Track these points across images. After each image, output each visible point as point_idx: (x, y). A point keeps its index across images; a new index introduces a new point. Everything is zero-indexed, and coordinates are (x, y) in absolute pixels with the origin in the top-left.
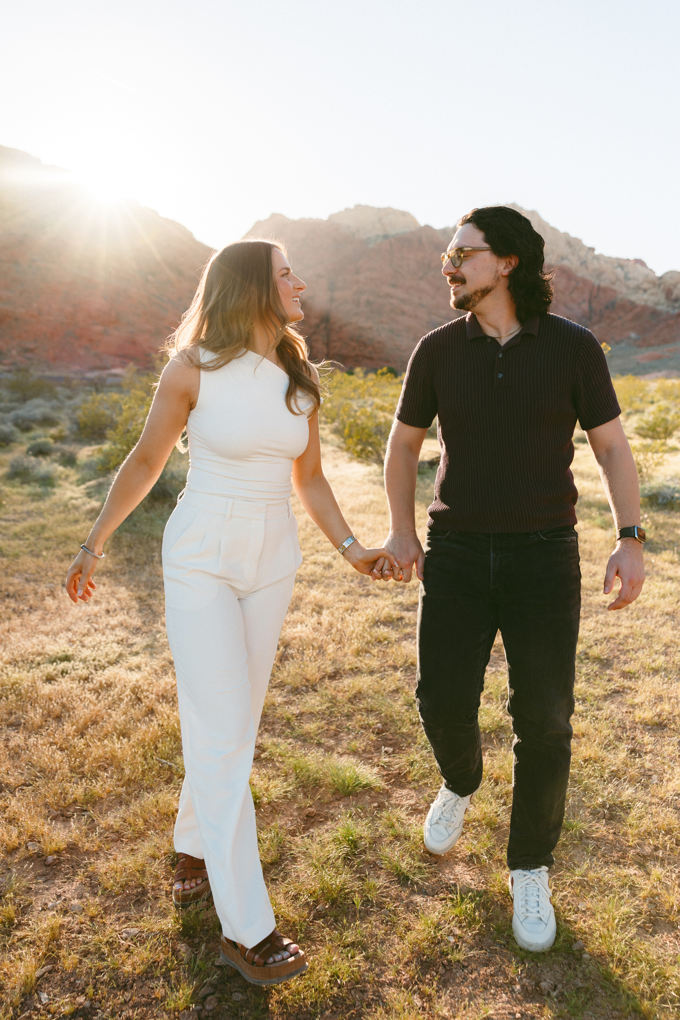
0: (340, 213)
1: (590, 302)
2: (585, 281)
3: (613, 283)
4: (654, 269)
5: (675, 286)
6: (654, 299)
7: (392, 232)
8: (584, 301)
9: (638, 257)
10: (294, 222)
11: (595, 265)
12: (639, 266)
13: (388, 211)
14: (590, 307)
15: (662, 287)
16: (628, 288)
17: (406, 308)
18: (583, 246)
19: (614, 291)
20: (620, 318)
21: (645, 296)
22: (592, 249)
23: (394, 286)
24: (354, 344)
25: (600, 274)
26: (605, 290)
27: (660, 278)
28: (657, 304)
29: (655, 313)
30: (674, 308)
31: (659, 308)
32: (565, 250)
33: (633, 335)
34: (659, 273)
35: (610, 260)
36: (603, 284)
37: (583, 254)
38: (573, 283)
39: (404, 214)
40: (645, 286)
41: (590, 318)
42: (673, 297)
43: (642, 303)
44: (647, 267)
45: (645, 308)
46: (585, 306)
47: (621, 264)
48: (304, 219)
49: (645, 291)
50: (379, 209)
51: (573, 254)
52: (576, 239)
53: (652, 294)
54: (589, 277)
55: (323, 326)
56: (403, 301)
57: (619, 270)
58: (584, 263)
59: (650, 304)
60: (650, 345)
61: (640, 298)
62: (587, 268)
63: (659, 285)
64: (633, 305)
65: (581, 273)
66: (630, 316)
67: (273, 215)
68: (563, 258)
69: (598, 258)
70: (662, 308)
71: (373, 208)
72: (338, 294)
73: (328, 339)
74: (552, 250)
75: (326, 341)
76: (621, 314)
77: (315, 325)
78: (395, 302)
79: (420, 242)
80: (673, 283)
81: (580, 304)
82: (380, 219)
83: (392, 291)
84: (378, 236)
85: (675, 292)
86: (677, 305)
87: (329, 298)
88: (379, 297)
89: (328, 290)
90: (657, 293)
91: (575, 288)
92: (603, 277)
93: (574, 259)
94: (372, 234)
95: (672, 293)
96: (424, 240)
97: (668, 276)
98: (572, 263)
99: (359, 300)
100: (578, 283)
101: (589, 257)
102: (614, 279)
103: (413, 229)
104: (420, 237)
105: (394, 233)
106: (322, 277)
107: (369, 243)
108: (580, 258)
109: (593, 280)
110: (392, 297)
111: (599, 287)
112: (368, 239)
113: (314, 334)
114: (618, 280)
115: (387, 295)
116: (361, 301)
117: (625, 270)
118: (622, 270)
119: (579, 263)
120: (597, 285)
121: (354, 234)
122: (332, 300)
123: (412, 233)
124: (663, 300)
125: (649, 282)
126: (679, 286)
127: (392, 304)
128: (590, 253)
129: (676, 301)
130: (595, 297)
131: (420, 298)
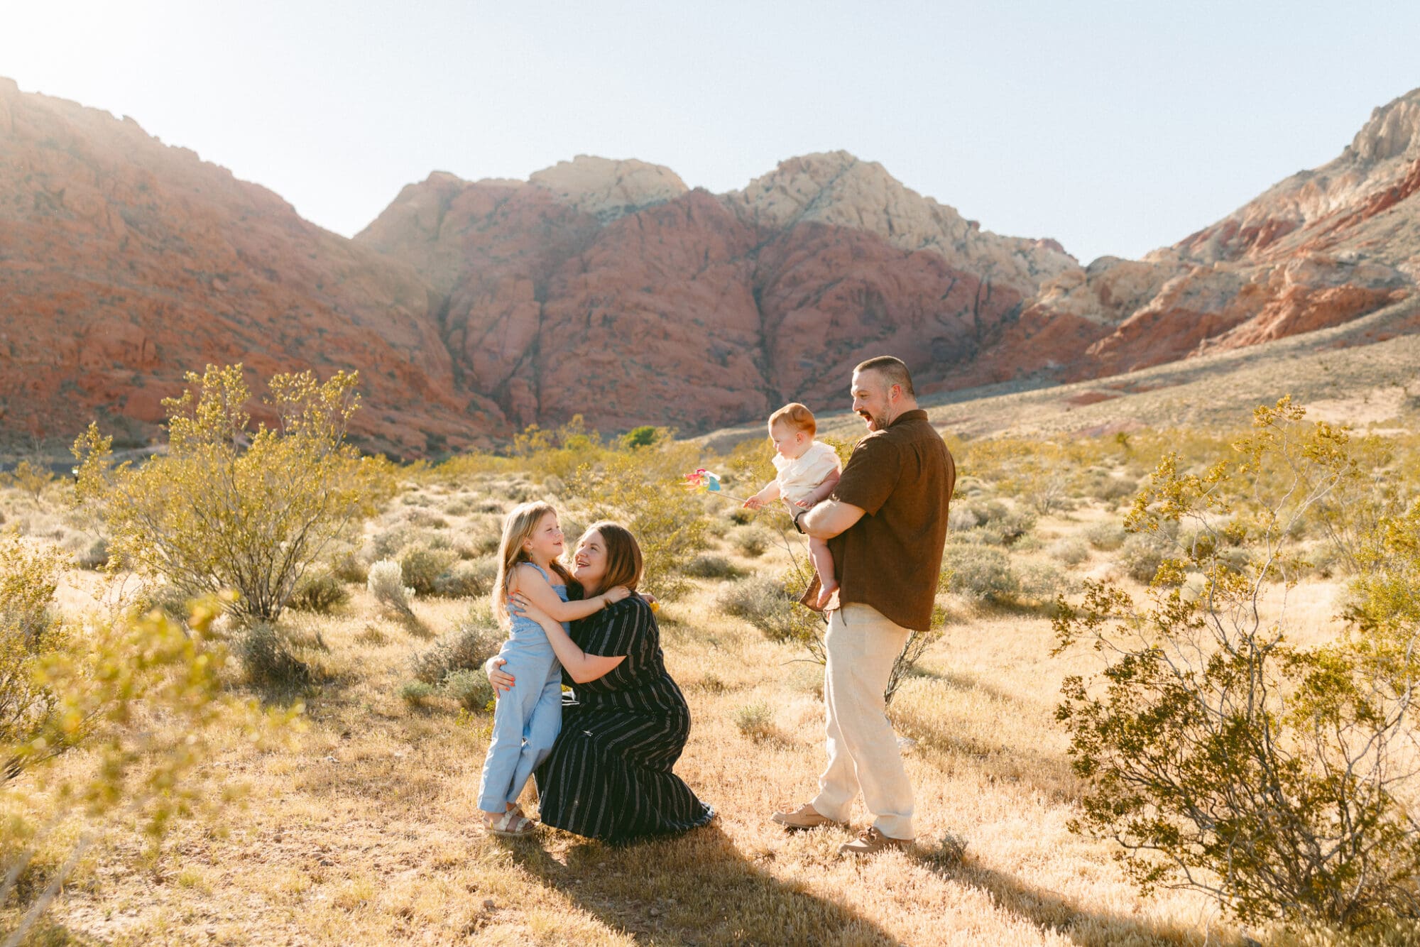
0: (550, 168)
1: (976, 311)
2: (965, 277)
3: (1012, 280)
4: (1076, 256)
5: (1114, 281)
6: (1083, 304)
7: (641, 201)
8: (966, 309)
9: (1049, 236)
10: (472, 187)
11: (982, 250)
12: (1051, 252)
13: (633, 166)
14: (977, 319)
15: (1093, 283)
17: (671, 327)
18: (959, 220)
19: (1012, 291)
20: (1028, 336)
21: (1067, 300)
22: (974, 225)
23: (649, 290)
24: (584, 390)
25: (989, 264)
26: (999, 291)
27: (1089, 269)
28: (1087, 311)
29: (1085, 327)
31: (1091, 318)
32: (929, 226)
33: (1051, 364)
34: (1085, 262)
35: (1003, 241)
36: (996, 282)
37: (959, 232)
38: (947, 281)
39: (660, 170)
40: (1065, 283)
41: (977, 338)
42: (1112, 299)
43: (1064, 311)
44: (1065, 252)
45: (1069, 318)
46: (969, 318)
47: (1022, 248)
48: (489, 180)
49: (1066, 290)
50: (618, 163)
51: (944, 233)
52: (947, 207)
53: (1078, 296)
54: (972, 271)
55: (527, 361)
56: (664, 315)
57: (1020, 256)
58: (962, 247)
59: (1075, 312)
61: (1058, 303)
62: (967, 255)
63: (1089, 281)
64: (1049, 315)
65: (959, 263)
66: (1045, 332)
67: (434, 175)
68: (927, 241)
69: (984, 239)
70: (1096, 318)
71: (607, 161)
72: (552, 307)
73: (537, 383)
74: (910, 227)
75: (534, 387)
76: (1031, 330)
77: (515, 359)
78: (651, 317)
79: (689, 216)
80: (1110, 276)
81: (960, 314)
82: (620, 179)
83: (646, 299)
84: (618, 207)
85: (1115, 292)
86: (1119, 313)
87: (537, 312)
88: (623, 309)
89: (536, 299)
90: (1086, 294)
91: (951, 288)
92: (995, 270)
93: (946, 242)
94: (607, 205)
95: (1110, 294)
96: (696, 213)
97: (1102, 265)
98: (944, 249)
99: (590, 315)
100: (954, 280)
101: (971, 237)
102: (1013, 272)
103: (676, 196)
104: (689, 208)
105: (645, 202)
106: (524, 278)
107: (603, 220)
108: (955, 239)
109: (979, 275)
110: (645, 309)
111: (989, 287)
112: (600, 213)
113: (513, 374)
114: (1019, 274)
115: (637, 305)
116: (593, 318)
117: (1030, 258)
118: (1025, 256)
119: (954, 248)
120: (985, 283)
121: (575, 205)
122: (543, 316)
123: (675, 202)
124: (1096, 305)
125: (1072, 277)
126: (1121, 282)
127: (647, 321)
128: (972, 230)
129: (1118, 305)
130: (984, 302)
131: (694, 310)
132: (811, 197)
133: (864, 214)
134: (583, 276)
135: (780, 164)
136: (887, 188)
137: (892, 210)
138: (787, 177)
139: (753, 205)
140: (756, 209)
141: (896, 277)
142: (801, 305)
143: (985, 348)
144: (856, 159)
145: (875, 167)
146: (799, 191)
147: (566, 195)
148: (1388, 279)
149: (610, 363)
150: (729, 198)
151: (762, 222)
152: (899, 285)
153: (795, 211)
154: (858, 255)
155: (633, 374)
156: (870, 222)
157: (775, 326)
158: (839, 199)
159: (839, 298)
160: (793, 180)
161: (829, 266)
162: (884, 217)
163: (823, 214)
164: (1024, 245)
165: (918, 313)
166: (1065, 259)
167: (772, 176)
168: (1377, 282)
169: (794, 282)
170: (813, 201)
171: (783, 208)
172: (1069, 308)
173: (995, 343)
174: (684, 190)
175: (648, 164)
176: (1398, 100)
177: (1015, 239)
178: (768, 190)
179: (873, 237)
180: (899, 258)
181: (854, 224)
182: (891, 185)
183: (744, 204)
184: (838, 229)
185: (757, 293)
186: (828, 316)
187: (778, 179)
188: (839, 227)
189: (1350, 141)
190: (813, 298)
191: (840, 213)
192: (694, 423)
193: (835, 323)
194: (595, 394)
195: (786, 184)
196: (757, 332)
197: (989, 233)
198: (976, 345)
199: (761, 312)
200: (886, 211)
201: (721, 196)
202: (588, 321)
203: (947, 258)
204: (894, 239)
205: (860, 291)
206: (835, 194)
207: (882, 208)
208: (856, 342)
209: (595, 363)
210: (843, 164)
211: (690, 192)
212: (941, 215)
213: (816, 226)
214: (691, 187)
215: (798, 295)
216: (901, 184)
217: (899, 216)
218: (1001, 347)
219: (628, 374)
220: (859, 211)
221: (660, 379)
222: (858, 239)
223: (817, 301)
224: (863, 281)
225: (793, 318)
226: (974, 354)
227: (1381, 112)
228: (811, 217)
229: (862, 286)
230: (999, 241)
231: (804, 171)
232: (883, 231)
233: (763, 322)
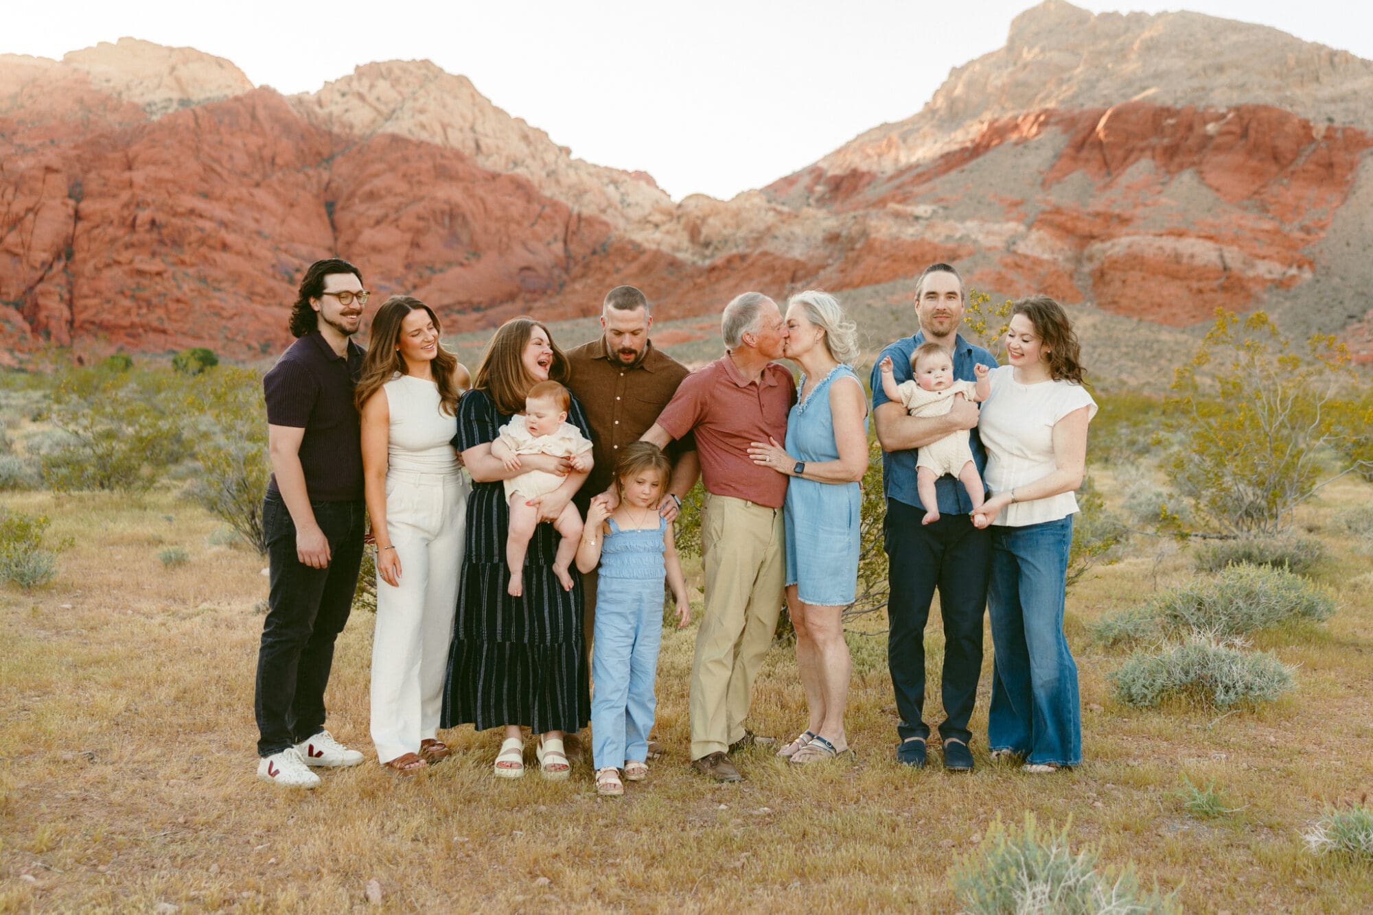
0: (88, 48)
1: (565, 242)
2: (555, 205)
3: (604, 211)
5: (704, 219)
6: (673, 240)
7: (198, 95)
8: (555, 239)
11: (571, 177)
12: (643, 183)
13: (189, 55)
14: (566, 250)
15: (683, 221)
16: (627, 219)
17: (230, 238)
18: (550, 144)
19: (605, 224)
20: (618, 271)
21: (658, 235)
22: (566, 151)
23: (206, 196)
24: (127, 303)
25: (580, 193)
26: (590, 222)
27: (680, 206)
28: (677, 249)
29: (674, 264)
30: (705, 257)
31: (680, 256)
32: (518, 148)
34: (677, 198)
35: (598, 172)
36: (586, 212)
37: (550, 157)
38: (536, 207)
39: (222, 63)
40: (657, 218)
41: (566, 270)
42: (702, 238)
43: (654, 247)
44: (657, 187)
45: (658, 254)
46: (558, 248)
47: (615, 178)
48: (12, 55)
49: (657, 226)
50: (171, 49)
51: (534, 157)
52: (538, 130)
53: (668, 232)
54: (562, 199)
55: (59, 266)
56: (224, 224)
57: (611, 189)
58: (552, 173)
59: (665, 248)
60: (669, 318)
61: (648, 238)
62: (558, 182)
63: (679, 217)
64: (639, 250)
65: (549, 191)
66: (634, 268)
68: (516, 164)
69: (578, 165)
70: (686, 255)
71: (158, 46)
72: (86, 206)
73: (71, 292)
74: (498, 147)
75: (67, 296)
76: (620, 264)
77: (43, 263)
78: (208, 225)
79: (254, 116)
80: (700, 214)
81: (549, 244)
82: (173, 69)
83: (200, 204)
84: (170, 100)
85: (705, 231)
86: (708, 252)
87: (71, 212)
88: (175, 214)
89: (70, 196)
90: (676, 231)
91: (540, 216)
92: (587, 198)
93: (535, 166)
94: (158, 96)
95: (699, 233)
96: (261, 113)
97: (692, 203)
98: (531, 172)
99: (135, 219)
100: (543, 207)
101: (562, 164)
102: (604, 204)
103: (239, 93)
104: (254, 108)
105: (202, 96)
106: (56, 171)
107: (152, 113)
108: (545, 164)
109: (570, 204)
110: (201, 216)
111: (579, 216)
112: (149, 105)
113: (41, 280)
114: (610, 205)
115: (192, 212)
116: (138, 222)
117: (622, 190)
118: (617, 188)
119: (544, 174)
120: (575, 212)
121: (120, 94)
122: (77, 216)
123: (237, 99)
124: (685, 243)
125: (662, 212)
126: (711, 221)
127: (202, 230)
128: (564, 155)
129: (707, 245)
130: (574, 233)
131: (257, 221)
132: (392, 106)
133: (449, 130)
134: (127, 175)
135: (357, 67)
136: (474, 104)
137: (479, 128)
138: (366, 82)
139: (326, 110)
140: (331, 114)
141: (483, 201)
142: (378, 223)
143: (574, 280)
144: (441, 70)
145: (462, 81)
146: (378, 99)
147: (108, 81)
148: (958, 235)
149: (159, 274)
150: (300, 101)
151: (336, 129)
152: (486, 209)
153: (374, 121)
154: (443, 173)
155: (186, 287)
156: (456, 139)
157: (349, 244)
158: (422, 111)
159: (420, 218)
160: (372, 87)
161: (410, 183)
162: (470, 135)
163: (403, 126)
164: (615, 176)
165: (505, 239)
166: (657, 194)
167: (349, 79)
168: (948, 237)
169: (372, 196)
170: (394, 111)
171: (360, 118)
172: (659, 244)
173: (583, 276)
174: (248, 88)
175: (207, 54)
176: (972, 62)
177: (606, 168)
178: (343, 95)
179: (459, 156)
180: (486, 179)
181: (438, 140)
182: (478, 102)
183: (317, 109)
184: (420, 144)
185: (330, 207)
186: (408, 236)
187: (355, 84)
188: (422, 142)
189: (929, 98)
190: (393, 216)
191: (423, 127)
192: (255, 344)
193: (415, 245)
194: (140, 307)
195: (364, 90)
196: (330, 249)
197: (580, 160)
198: (565, 277)
199: (334, 226)
200: (472, 129)
201: (291, 98)
202: (133, 226)
203: (536, 183)
204: (481, 161)
205: (443, 212)
206: (418, 105)
207: (467, 126)
208: (438, 266)
209: (141, 273)
210: (427, 72)
211: (255, 90)
212: (532, 137)
213: (395, 140)
214: (257, 86)
215: (376, 211)
216: (489, 101)
217: (486, 136)
218: (589, 281)
219: (179, 287)
220: (444, 127)
221: (217, 294)
222: (443, 156)
223: (396, 220)
224: (448, 202)
225: (369, 236)
226: (562, 285)
227: (956, 72)
228: (391, 128)
229: (446, 207)
230: (592, 170)
231: (384, 78)
232: (469, 150)
233: (336, 239)
